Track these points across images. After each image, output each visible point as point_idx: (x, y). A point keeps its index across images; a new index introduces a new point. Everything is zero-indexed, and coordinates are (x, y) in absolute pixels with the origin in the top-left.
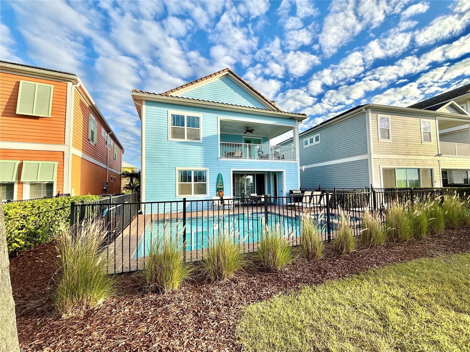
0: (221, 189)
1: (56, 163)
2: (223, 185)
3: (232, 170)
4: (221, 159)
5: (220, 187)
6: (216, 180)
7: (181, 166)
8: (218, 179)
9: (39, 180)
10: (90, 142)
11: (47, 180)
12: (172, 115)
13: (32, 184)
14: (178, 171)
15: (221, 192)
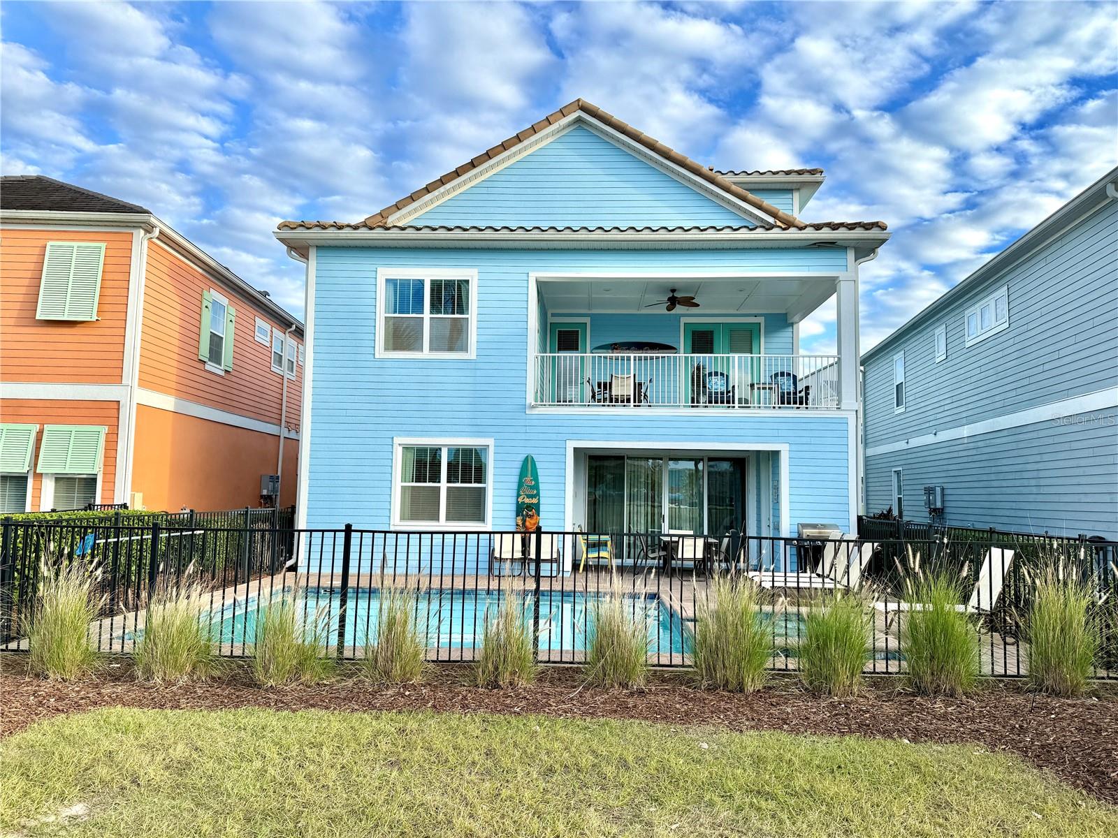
0: (529, 507)
1: (104, 430)
2: (538, 494)
3: (571, 445)
4: (536, 411)
5: (527, 501)
6: (516, 479)
7: (409, 433)
8: (522, 475)
9: (69, 470)
10: (207, 367)
11: (83, 470)
12: (387, 281)
13: (59, 479)
14: (400, 449)
15: (531, 517)
